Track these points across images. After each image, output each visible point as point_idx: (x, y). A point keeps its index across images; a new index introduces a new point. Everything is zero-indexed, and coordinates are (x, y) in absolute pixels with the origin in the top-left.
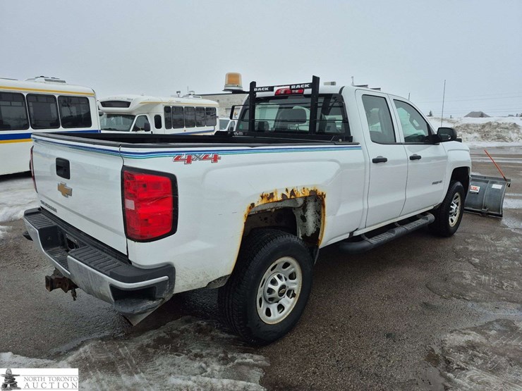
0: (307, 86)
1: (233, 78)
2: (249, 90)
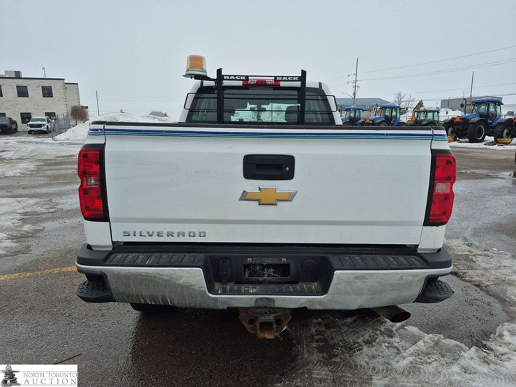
0: (296, 79)
1: (196, 61)
2: (215, 77)
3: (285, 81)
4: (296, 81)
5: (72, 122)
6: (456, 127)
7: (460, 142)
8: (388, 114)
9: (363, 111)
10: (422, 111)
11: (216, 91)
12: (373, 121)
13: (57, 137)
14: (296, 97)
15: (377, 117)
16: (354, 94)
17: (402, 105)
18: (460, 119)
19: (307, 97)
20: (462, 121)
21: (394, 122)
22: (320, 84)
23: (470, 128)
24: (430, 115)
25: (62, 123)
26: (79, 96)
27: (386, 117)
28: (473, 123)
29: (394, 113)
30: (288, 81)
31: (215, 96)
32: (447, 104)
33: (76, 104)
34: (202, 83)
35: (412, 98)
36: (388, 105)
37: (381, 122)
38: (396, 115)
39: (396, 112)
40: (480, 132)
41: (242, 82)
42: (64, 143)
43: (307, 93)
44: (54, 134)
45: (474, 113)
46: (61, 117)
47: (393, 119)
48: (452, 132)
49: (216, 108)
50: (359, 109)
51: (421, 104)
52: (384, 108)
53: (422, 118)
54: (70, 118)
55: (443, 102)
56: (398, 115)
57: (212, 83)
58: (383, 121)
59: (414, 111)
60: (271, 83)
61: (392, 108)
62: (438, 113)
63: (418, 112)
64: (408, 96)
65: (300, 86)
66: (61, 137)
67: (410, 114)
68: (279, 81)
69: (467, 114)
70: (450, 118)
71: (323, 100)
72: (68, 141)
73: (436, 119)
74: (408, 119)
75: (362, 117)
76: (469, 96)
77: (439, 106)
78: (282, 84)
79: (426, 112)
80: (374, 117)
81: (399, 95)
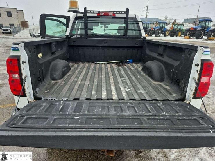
3: (118, 14)
4: (123, 14)
5: (22, 28)
6: (190, 32)
7: (192, 39)
8: (161, 25)
9: (150, 24)
10: (176, 25)
11: (84, 19)
12: (154, 29)
13: (15, 35)
14: (123, 22)
15: (156, 27)
16: (146, 16)
17: (167, 21)
18: (193, 28)
19: (129, 22)
20: (193, 29)
21: (164, 29)
22: (135, 15)
23: (197, 33)
24: (179, 26)
25: (17, 29)
26: (24, 16)
27: (160, 27)
28: (198, 30)
29: (164, 25)
30: (120, 14)
31: (84, 21)
32: (186, 21)
33: (22, 20)
34: (77, 15)
35: (172, 18)
36: (162, 21)
37: (158, 29)
38: (165, 26)
39: (165, 25)
40: (201, 35)
41: (97, 14)
42: (19, 38)
43: (129, 20)
44: (14, 34)
45: (199, 25)
46: (16, 26)
47: (163, 28)
48: (189, 34)
49: (84, 28)
50: (149, 23)
51: (175, 21)
52: (159, 23)
53: (176, 28)
54: (21, 27)
55: (185, 20)
56: (166, 26)
57: (82, 15)
58: (159, 29)
59: (173, 24)
60: (111, 15)
61: (163, 23)
62: (183, 25)
63: (174, 25)
64: (170, 17)
65: (125, 16)
66: (17, 35)
67: (170, 26)
68: (115, 14)
69: (196, 26)
70: (188, 28)
71: (137, 24)
72: (20, 37)
73: (182, 28)
74: (170, 28)
75: (150, 27)
76: (197, 17)
77: (183, 22)
78: (117, 15)
79: (178, 25)
80: (155, 27)
81: (166, 16)
